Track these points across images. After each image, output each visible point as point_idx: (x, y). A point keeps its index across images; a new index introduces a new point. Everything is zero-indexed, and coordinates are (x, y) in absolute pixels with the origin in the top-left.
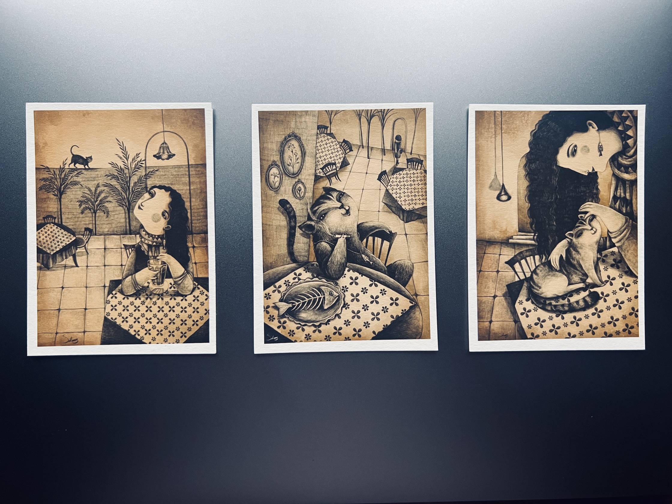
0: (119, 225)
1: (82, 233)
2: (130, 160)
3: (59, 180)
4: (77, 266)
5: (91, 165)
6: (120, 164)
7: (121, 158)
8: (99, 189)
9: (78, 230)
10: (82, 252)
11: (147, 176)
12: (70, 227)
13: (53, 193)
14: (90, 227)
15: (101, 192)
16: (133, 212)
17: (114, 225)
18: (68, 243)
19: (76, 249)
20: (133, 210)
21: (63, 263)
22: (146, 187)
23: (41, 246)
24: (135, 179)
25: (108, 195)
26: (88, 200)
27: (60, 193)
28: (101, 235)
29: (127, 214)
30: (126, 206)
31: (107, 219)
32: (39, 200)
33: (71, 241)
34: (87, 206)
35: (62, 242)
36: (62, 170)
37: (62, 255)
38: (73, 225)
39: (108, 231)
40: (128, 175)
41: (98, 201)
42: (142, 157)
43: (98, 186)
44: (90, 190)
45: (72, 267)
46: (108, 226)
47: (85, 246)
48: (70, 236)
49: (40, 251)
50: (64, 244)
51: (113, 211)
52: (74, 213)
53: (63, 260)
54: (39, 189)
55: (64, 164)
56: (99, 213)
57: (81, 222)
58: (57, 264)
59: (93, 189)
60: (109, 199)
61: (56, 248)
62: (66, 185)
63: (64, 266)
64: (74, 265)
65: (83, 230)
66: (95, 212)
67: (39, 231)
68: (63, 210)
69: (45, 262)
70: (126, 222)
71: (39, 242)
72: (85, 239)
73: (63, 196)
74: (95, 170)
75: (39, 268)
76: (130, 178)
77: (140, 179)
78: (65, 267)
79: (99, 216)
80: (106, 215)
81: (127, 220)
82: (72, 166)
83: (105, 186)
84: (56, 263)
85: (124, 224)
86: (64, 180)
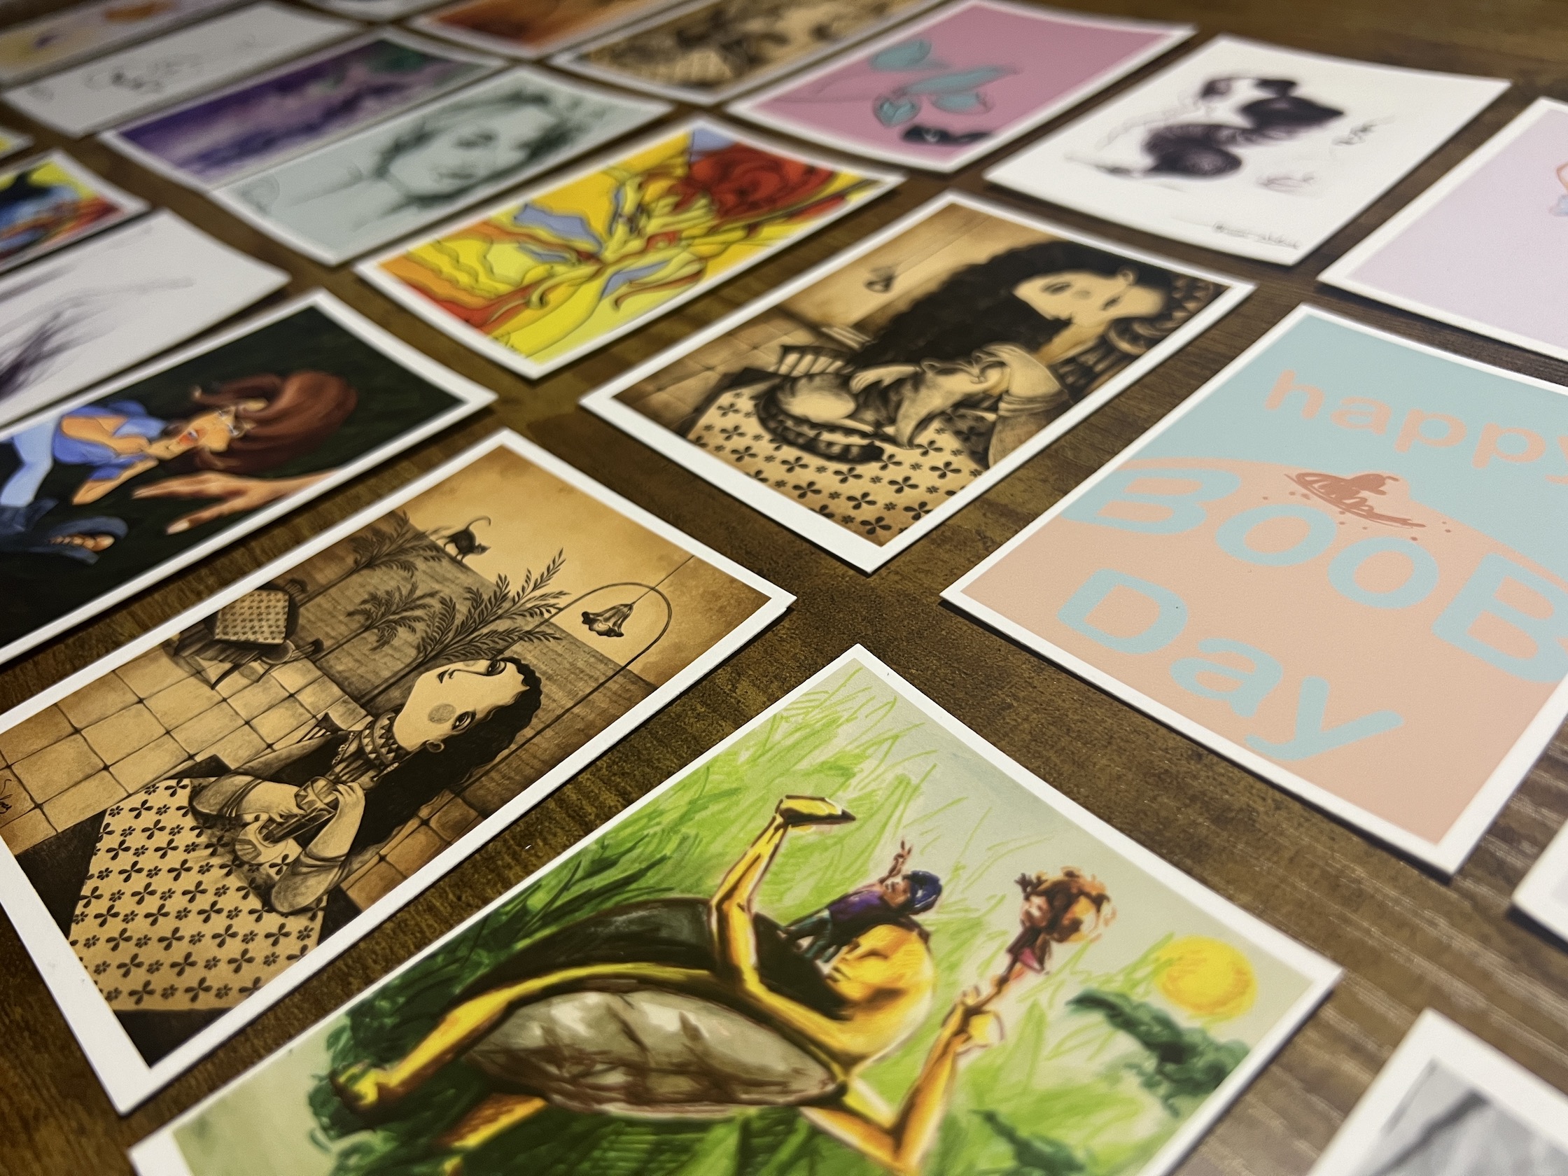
0: (370, 676)
2: (538, 593)
3: (394, 547)
4: (213, 687)
5: (469, 560)
6: (513, 590)
7: (528, 579)
8: (428, 601)
9: (303, 634)
11: (529, 636)
12: (301, 621)
13: (359, 557)
14: (327, 643)
15: (423, 606)
16: (421, 673)
17: (361, 671)
18: (261, 640)
19: (255, 660)
20: (427, 670)
21: (205, 664)
22: (501, 652)
23: (224, 614)
24: (502, 625)
25: (426, 618)
26: (388, 603)
27: (370, 565)
28: (320, 669)
29: (407, 669)
30: (426, 656)
31: (367, 653)
32: (327, 555)
33: (270, 641)
34: (373, 609)
35: (254, 633)
36: (420, 536)
37: (223, 651)
38: (309, 621)
39: (339, 672)
40: (500, 612)
41: (397, 617)
42: (562, 602)
43: (432, 595)
44: (412, 591)
45: (206, 681)
46: (351, 664)
47: (272, 666)
48: (280, 633)
50: (252, 638)
51: (395, 649)
52: (339, 604)
53: (211, 660)
54: (352, 541)
55: (435, 532)
56: (371, 637)
57: (327, 626)
58: (198, 658)
59: (418, 593)
60: (420, 626)
61: (236, 634)
62: (392, 561)
63: (199, 668)
64: (213, 680)
65: (311, 640)
66: (367, 629)
68: (333, 591)
69: (187, 642)
70: (387, 680)
73: (365, 572)
74: (464, 570)
76: (499, 617)
77: (509, 632)
78: (198, 673)
79: (365, 638)
80: (375, 644)
81: (392, 681)
82: (440, 543)
83: (443, 601)
84: (198, 655)
85: (378, 682)
86: (402, 550)
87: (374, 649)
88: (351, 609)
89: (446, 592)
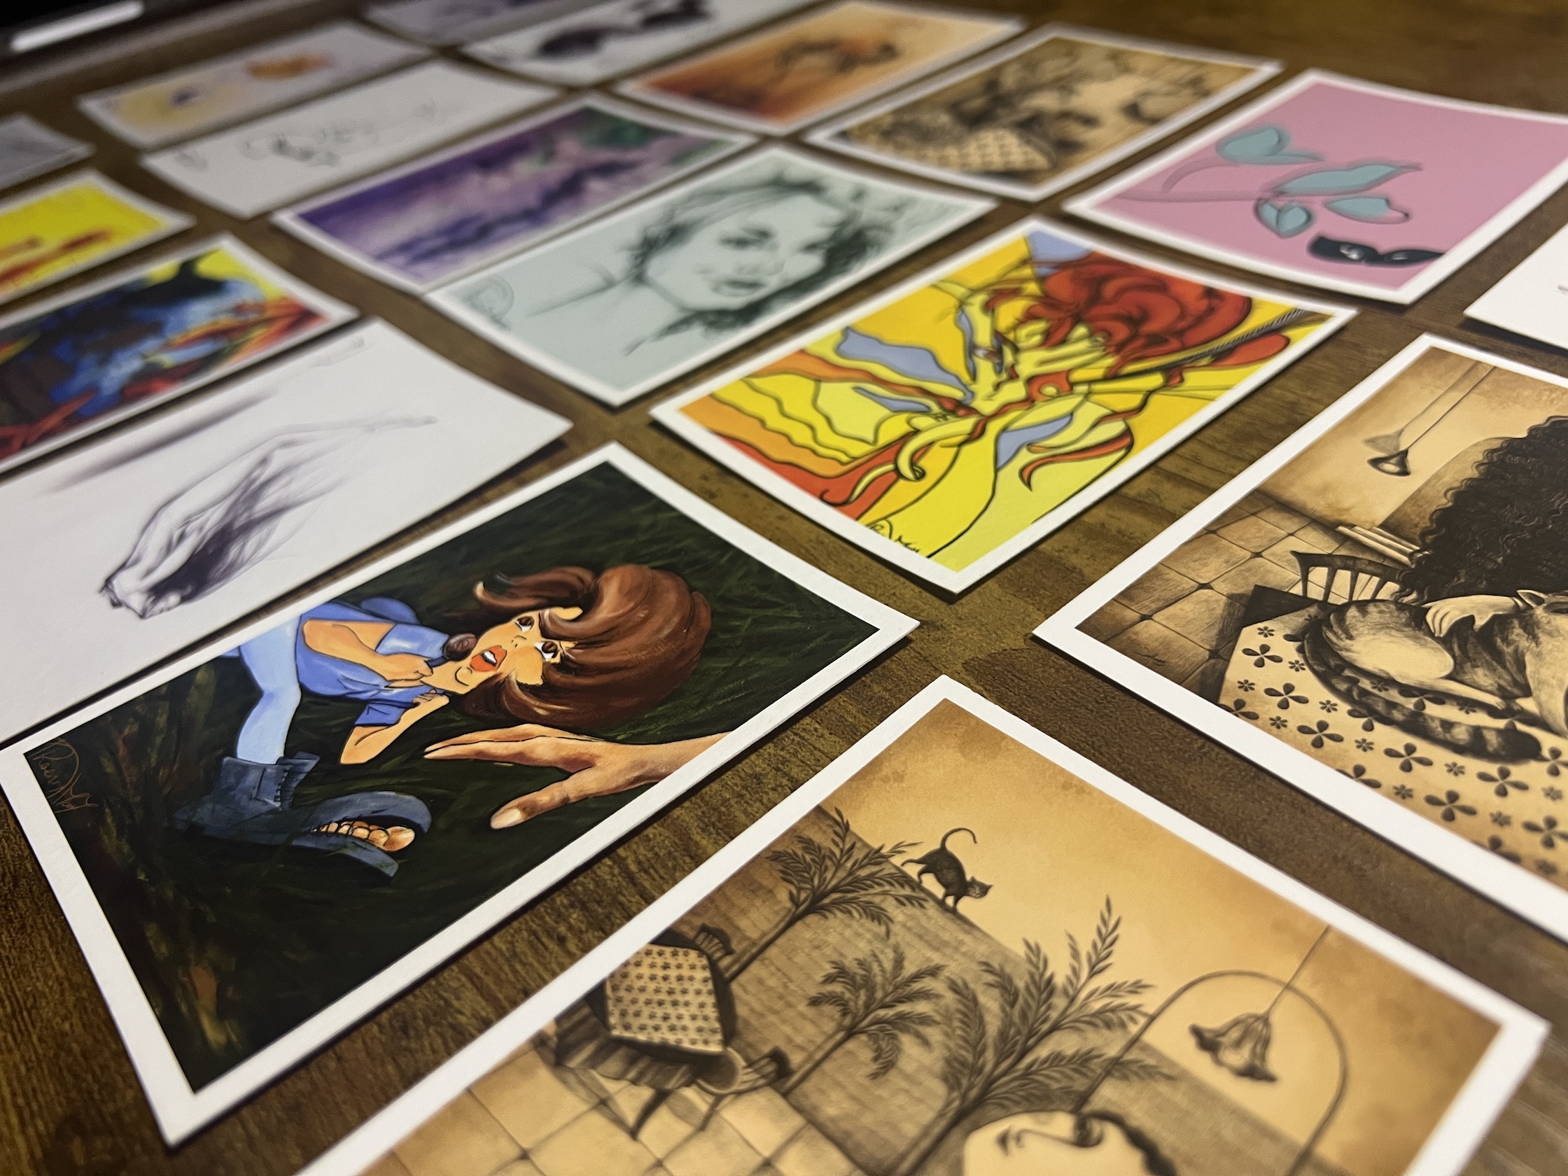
0: (885, 1132)
1: (754, 1057)
2: (1101, 981)
3: (841, 874)
4: (634, 1133)
5: (967, 906)
6: (1059, 970)
7: (1075, 954)
8: (927, 983)
9: (751, 1038)
10: (692, 1108)
11: (1116, 1068)
12: (741, 1010)
13: (795, 891)
14: (796, 1059)
15: (926, 995)
16: (968, 1133)
17: (867, 1119)
18: (686, 1045)
19: (688, 1085)
20: (977, 1127)
21: (611, 1086)
22: (1084, 1098)
23: (615, 988)
24: (1067, 1043)
25: (938, 1018)
26: (868, 984)
27: (815, 906)
28: (799, 1109)
29: (943, 1123)
30: (964, 1097)
31: (867, 1082)
32: (743, 879)
33: (700, 1047)
34: (847, 995)
35: (672, 1029)
36: (876, 857)
37: (632, 1062)
38: (752, 1011)
39: (833, 1120)
40: (1054, 1015)
41: (889, 1013)
42: (1150, 1001)
43: (934, 972)
44: (899, 962)
45: (618, 1121)
46: (847, 1105)
47: (719, 1099)
48: (714, 1031)
49: (595, 999)
50: (671, 1038)
51: (908, 1078)
52: (791, 981)
53: (618, 1078)
54: (772, 856)
55: (896, 850)
56: (861, 1049)
57: (784, 1021)
58: (594, 1073)
59: (910, 969)
60: (934, 1034)
61: (642, 1028)
62: (849, 901)
63: (603, 1096)
64: (631, 1118)
65: (766, 1049)
66: (851, 1033)
67: (656, 949)
68: (772, 952)
69: (571, 1038)
70: (915, 1143)
71: (621, 975)
72: (744, 1077)
73: (812, 919)
74: (966, 927)
75: (539, 1042)
76: (1055, 1028)
77: (1083, 1060)
78: (603, 1104)
79: (850, 1053)
80: (874, 1067)
81: (925, 1144)
82: (913, 871)
83: (953, 987)
84: (593, 1067)
85: (902, 1147)
86: (857, 884)
87: (875, 1076)
88: (813, 992)
89: (955, 967)
